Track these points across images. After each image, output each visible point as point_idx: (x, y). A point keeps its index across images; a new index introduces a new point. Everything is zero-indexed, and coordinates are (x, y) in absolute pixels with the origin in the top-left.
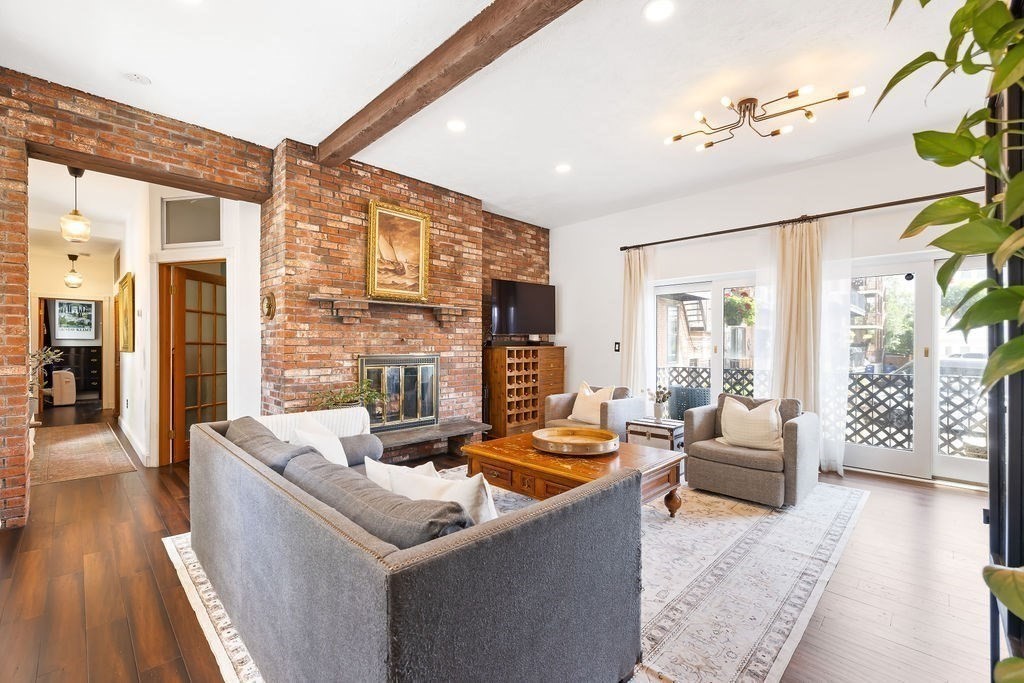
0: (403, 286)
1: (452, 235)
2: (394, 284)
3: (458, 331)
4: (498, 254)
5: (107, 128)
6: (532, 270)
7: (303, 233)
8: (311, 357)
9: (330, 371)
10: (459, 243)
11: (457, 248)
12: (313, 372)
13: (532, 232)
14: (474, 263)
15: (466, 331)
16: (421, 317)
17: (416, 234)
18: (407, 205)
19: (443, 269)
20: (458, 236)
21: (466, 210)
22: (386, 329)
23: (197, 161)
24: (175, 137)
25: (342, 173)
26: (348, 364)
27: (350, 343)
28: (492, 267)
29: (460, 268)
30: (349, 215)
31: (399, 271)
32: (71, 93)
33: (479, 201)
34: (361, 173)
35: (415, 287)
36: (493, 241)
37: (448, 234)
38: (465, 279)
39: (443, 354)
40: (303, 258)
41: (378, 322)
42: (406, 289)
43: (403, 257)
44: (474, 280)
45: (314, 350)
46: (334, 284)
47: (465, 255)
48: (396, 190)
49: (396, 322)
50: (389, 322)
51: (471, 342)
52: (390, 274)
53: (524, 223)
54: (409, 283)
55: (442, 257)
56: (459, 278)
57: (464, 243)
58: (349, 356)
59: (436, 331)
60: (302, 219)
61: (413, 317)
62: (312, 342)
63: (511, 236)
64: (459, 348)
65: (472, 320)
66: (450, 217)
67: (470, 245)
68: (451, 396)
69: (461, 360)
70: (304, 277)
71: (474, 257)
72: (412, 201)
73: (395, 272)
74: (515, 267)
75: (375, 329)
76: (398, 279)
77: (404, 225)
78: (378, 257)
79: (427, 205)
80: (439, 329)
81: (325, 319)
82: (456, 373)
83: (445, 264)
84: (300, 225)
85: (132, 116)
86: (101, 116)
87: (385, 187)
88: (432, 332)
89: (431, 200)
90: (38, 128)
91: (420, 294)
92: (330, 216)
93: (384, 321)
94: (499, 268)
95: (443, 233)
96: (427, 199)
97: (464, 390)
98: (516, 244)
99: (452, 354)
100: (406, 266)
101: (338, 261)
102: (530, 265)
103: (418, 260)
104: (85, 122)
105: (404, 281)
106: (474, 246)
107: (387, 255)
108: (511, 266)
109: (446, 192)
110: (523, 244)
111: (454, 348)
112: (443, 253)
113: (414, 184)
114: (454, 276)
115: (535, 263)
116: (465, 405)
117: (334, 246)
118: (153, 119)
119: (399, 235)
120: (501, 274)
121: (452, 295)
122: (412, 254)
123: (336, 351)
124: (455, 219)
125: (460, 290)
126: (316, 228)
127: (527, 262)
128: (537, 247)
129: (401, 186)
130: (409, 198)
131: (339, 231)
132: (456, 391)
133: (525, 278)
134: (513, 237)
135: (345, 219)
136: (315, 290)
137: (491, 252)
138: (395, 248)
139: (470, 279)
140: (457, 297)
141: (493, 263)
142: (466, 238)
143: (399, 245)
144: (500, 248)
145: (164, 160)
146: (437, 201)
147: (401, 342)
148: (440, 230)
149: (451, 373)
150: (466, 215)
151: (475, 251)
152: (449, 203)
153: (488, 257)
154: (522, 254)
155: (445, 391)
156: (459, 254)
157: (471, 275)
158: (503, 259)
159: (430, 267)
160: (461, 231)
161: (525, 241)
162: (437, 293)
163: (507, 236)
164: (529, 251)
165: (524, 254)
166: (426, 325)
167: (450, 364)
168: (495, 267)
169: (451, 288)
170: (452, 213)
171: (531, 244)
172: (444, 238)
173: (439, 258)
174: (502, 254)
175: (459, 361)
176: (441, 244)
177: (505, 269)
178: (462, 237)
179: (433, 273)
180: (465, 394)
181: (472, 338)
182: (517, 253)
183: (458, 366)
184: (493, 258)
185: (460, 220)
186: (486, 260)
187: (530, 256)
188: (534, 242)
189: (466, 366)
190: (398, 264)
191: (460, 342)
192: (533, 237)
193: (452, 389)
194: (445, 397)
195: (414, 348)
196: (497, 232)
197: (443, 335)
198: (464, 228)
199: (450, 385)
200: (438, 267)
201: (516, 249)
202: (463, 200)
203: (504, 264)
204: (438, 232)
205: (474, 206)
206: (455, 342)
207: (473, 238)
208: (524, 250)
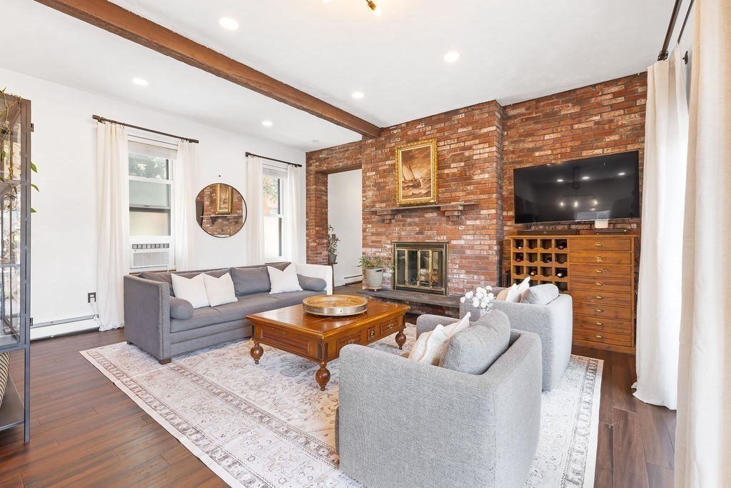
0: (420, 195)
1: (462, 144)
2: (414, 195)
3: (469, 223)
4: (547, 137)
5: (328, 158)
6: (615, 137)
7: (369, 177)
8: (372, 242)
9: (380, 250)
10: (470, 148)
11: (467, 154)
12: (373, 250)
13: (614, 89)
14: (485, 161)
15: (478, 222)
16: (435, 214)
17: (428, 156)
18: (424, 138)
19: (454, 174)
20: (468, 143)
21: (477, 117)
22: (410, 225)
23: (348, 158)
24: (343, 151)
25: (386, 138)
26: (389, 246)
27: (390, 234)
28: (537, 154)
29: (470, 169)
30: (389, 160)
31: (416, 185)
32: (320, 151)
33: (494, 101)
34: (395, 132)
35: (428, 194)
36: (539, 126)
37: (457, 145)
38: (476, 177)
39: (454, 242)
40: (369, 190)
41: (406, 221)
42: (422, 196)
43: (418, 174)
44: (486, 176)
45: (374, 238)
46: (382, 202)
47: (475, 157)
48: (416, 131)
49: (417, 220)
50: (412, 220)
51: (484, 231)
52: (411, 189)
53: (594, 86)
54: (424, 192)
55: (452, 165)
56: (470, 178)
57: (474, 147)
58: (389, 242)
59: (447, 224)
60: (368, 171)
61: (429, 215)
62: (373, 234)
63: (571, 110)
64: (469, 237)
65: (484, 212)
66: (460, 131)
67: (481, 146)
68: (462, 276)
69: (471, 247)
70: (369, 200)
71: (486, 155)
72: (427, 133)
73: (414, 187)
74: (577, 143)
75: (404, 225)
76: (416, 191)
77: (419, 153)
78: (401, 180)
79: (440, 131)
80: (450, 223)
81: (378, 221)
82: (467, 258)
83: (455, 170)
84: (368, 174)
85: (333, 150)
86: (327, 155)
87: (409, 133)
88: (444, 225)
89: (442, 125)
90: (316, 166)
91: (431, 199)
92: (380, 164)
93: (409, 220)
94: (549, 152)
95: (453, 146)
96: (438, 126)
97: (476, 273)
98: (577, 118)
99: (462, 242)
100: (421, 180)
101: (383, 188)
102: (610, 133)
103: (430, 174)
104: (325, 159)
105: (420, 191)
106: (487, 145)
107: (408, 177)
108: (570, 144)
109: (456, 112)
110: (592, 111)
111: (464, 237)
112: (454, 161)
113: (429, 120)
114: (464, 178)
115: (623, 126)
117: (382, 180)
118: (337, 148)
119: (415, 161)
120: (552, 157)
121: (461, 194)
122: (426, 171)
123: (383, 238)
124: (465, 130)
125: (471, 188)
126: (374, 173)
127: (603, 130)
128: (628, 106)
129: (420, 126)
130: (425, 133)
131: (384, 171)
132: (468, 273)
133: (599, 152)
134: (577, 109)
135: (387, 163)
136: (373, 206)
137: (538, 138)
138: (413, 170)
139: (481, 176)
140: (468, 194)
141: (540, 149)
142: (477, 141)
143: (415, 168)
144: (550, 130)
145: (340, 162)
146: (447, 124)
147: (421, 233)
148: (450, 145)
149: (462, 258)
150: (477, 121)
151: (487, 150)
152: (459, 120)
153: (531, 145)
154: (591, 124)
155: (455, 271)
156: (470, 158)
157: (483, 172)
158: (555, 141)
159: (439, 176)
160: (471, 137)
161: (600, 105)
162: (448, 195)
163: (562, 113)
164: (606, 116)
165: (597, 123)
166: (439, 220)
167: (461, 250)
168: (542, 153)
169: (461, 188)
170: (463, 126)
171: (611, 106)
172: (455, 150)
173: (449, 167)
174: (553, 136)
175: (469, 248)
176: (451, 156)
177: (559, 151)
178: (472, 142)
179: (442, 181)
180: (476, 277)
181: (484, 228)
182: (583, 125)
183: (468, 252)
184: (539, 144)
185: (470, 128)
186: (529, 150)
187: (611, 121)
188: (621, 99)
189: (477, 252)
190: (416, 180)
191: (471, 232)
192: (616, 95)
193: (463, 271)
194: (455, 276)
195: (429, 238)
196: (546, 115)
197: (454, 227)
198: (474, 134)
199: (461, 267)
200: (448, 174)
201: (580, 122)
202: (473, 110)
203: (558, 145)
204: (448, 147)
205: (486, 110)
206: (465, 232)
207: (485, 139)
208: (597, 118)
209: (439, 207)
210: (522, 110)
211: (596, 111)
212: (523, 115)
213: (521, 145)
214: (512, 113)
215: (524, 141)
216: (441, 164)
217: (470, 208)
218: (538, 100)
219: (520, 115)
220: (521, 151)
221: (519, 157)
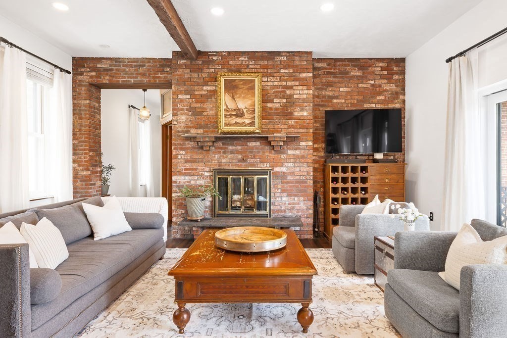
0: (243, 124)
1: (284, 83)
2: (236, 123)
3: (290, 152)
4: (342, 89)
5: (112, 70)
6: (382, 97)
7: (182, 101)
8: (186, 169)
9: (196, 178)
10: (291, 88)
11: (288, 92)
12: (187, 178)
13: (382, 65)
14: (304, 100)
15: (298, 152)
16: (258, 143)
17: (253, 88)
18: (247, 70)
19: (277, 109)
20: (289, 83)
21: (297, 63)
22: (232, 152)
23: (143, 75)
24: (135, 66)
25: (203, 62)
26: (207, 174)
27: (209, 161)
28: (335, 101)
29: (291, 106)
30: (207, 85)
31: (240, 114)
32: (100, 60)
33: (311, 53)
34: (215, 58)
35: (252, 124)
36: (336, 80)
37: (280, 83)
38: (296, 113)
39: (276, 169)
40: (182, 114)
41: (227, 148)
42: (245, 126)
43: (242, 104)
44: (305, 113)
45: (188, 165)
46: (200, 128)
47: (295, 96)
48: (239, 62)
49: (239, 148)
50: (234, 147)
51: (303, 160)
52: (234, 117)
53: (371, 59)
54: (247, 121)
55: (275, 100)
56: (291, 113)
57: (295, 88)
58: (207, 169)
59: (270, 153)
60: (181, 93)
61: (252, 144)
62: (187, 161)
63: (356, 72)
64: (290, 165)
65: (303, 144)
66: (282, 71)
67: (301, 88)
68: (284, 199)
69: (293, 173)
70: (182, 125)
71: (305, 96)
72: (250, 66)
73: (237, 116)
74: (361, 97)
75: (224, 153)
76: (239, 120)
77: (242, 84)
78: (224, 107)
79: (262, 67)
80: (273, 152)
81: (193, 148)
82: (288, 183)
83: (278, 105)
84: (180, 97)
85: (120, 62)
86: (110, 65)
87: (231, 62)
88: (267, 154)
89: (266, 62)
90: (92, 77)
91: (256, 129)
92: (196, 88)
93: (230, 148)
94: (343, 101)
95: (275, 83)
96: (262, 63)
97: (296, 195)
98: (361, 79)
99: (284, 169)
100: (245, 111)
101: (201, 113)
102: (380, 94)
103: (255, 105)
104: (106, 70)
105: (243, 120)
106: (305, 88)
107: (231, 105)
108: (356, 97)
109: (279, 53)
110: (369, 77)
111: (286, 164)
112: (276, 97)
113: (252, 55)
114: (286, 113)
115: (386, 91)
116: (297, 207)
117: (199, 105)
118: (127, 60)
119: (239, 91)
120: (345, 105)
121: (283, 127)
122: (250, 102)
123: (200, 166)
124: (286, 71)
125: (292, 122)
126: (188, 97)
127: (376, 91)
128: (389, 78)
129: (242, 59)
130: (248, 66)
131: (201, 96)
132: (289, 195)
133: (373, 105)
134: (359, 73)
135: (205, 88)
136: (188, 132)
137: (335, 89)
138: (237, 100)
139: (301, 113)
140: (290, 127)
141: (336, 97)
142: (297, 83)
143: (239, 97)
144: (343, 85)
145: (131, 78)
146: (270, 62)
147: (243, 160)
148: (273, 81)
149: (283, 183)
150: (297, 66)
151: (306, 92)
152: (281, 61)
153: (331, 94)
154: (369, 86)
155: (278, 195)
156: (291, 96)
157: (302, 110)
158: (347, 93)
159: (264, 109)
160: (292, 78)
161: (374, 73)
162: (271, 126)
163: (352, 74)
164: (378, 82)
165: (372, 85)
166: (262, 149)
167: (283, 176)
168: (338, 101)
169: (283, 121)
170: (285, 68)
171: (380, 75)
172: (277, 87)
173: (272, 101)
174: (345, 89)
175: (290, 174)
176: (274, 92)
177: (349, 101)
178: (293, 83)
179: (266, 113)
180: (296, 199)
181: (303, 157)
182: (364, 85)
183: (290, 178)
184: (336, 94)
185: (291, 71)
186: (329, 96)
187: (380, 86)
188: (385, 73)
189: (297, 178)
190: (239, 110)
191: (292, 160)
192: (383, 69)
193: (285, 194)
194: (277, 199)
195: (252, 165)
196: (341, 73)
197: (276, 155)
198: (295, 76)
199: (283, 191)
200: (271, 108)
201: (362, 83)
202: (294, 55)
203: (349, 97)
204: (271, 83)
205: (305, 58)
206: (287, 160)
207: (304, 82)
208: (372, 82)
209: (267, 138)
210: (324, 65)
211: (372, 77)
212: (326, 69)
213: (324, 92)
214: (318, 65)
215: (326, 89)
216: (266, 98)
217: (291, 140)
218: (337, 60)
219: (323, 68)
220: (324, 97)
221: (322, 101)
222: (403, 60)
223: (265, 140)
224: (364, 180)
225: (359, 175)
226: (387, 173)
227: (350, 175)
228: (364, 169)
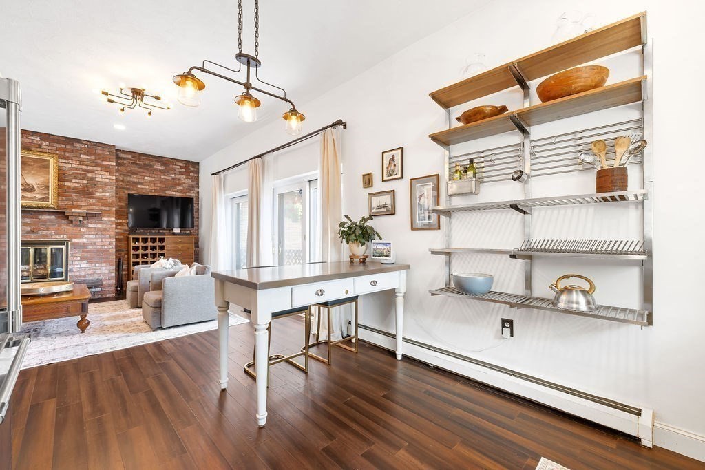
0: (34, 199)
1: (85, 167)
3: (90, 226)
4: (146, 178)
6: (181, 188)
10: (93, 172)
11: (89, 175)
13: (181, 164)
14: (106, 184)
15: (99, 226)
17: (47, 167)
18: (38, 149)
19: (76, 188)
20: (89, 168)
21: (99, 152)
28: (139, 186)
29: (92, 187)
31: (29, 189)
33: (114, 146)
36: (140, 170)
37: (80, 167)
38: (98, 194)
39: (74, 240)
42: (36, 200)
43: (32, 180)
44: (107, 194)
47: (97, 179)
48: (28, 141)
51: (105, 233)
53: (172, 159)
55: (74, 181)
56: (92, 193)
57: (96, 172)
61: (45, 217)
63: (159, 167)
64: (91, 236)
65: (103, 219)
66: (82, 156)
67: (103, 173)
68: (83, 266)
71: (107, 181)
72: (43, 147)
74: (163, 186)
77: (34, 162)
79: (58, 149)
80: (71, 225)
82: (88, 252)
83: (77, 185)
88: (64, 227)
89: (63, 146)
91: (51, 203)
94: (147, 187)
95: (74, 166)
96: (59, 145)
97: (97, 262)
98: (164, 172)
99: (85, 240)
100: (35, 187)
102: (179, 185)
103: (48, 182)
106: (108, 173)
108: (159, 185)
109: (79, 141)
110: (171, 172)
111: (86, 236)
112: (75, 178)
113: (46, 137)
114: (86, 192)
115: (184, 183)
116: (98, 272)
119: (28, 168)
120: (149, 190)
121: (83, 204)
122: (42, 179)
124: (87, 157)
125: (92, 200)
127: (176, 182)
128: (187, 174)
129: (33, 138)
130: (40, 146)
132: (89, 262)
133: (174, 193)
137: (140, 177)
139: (103, 194)
140: (91, 205)
141: (141, 184)
142: (99, 169)
143: (28, 173)
144: (147, 175)
146: (68, 147)
147: (33, 232)
148: (72, 164)
149: (83, 252)
150: (99, 155)
151: (109, 177)
152: (81, 148)
153: (135, 180)
154: (170, 178)
155: (76, 262)
156: (92, 179)
157: (104, 191)
158: (151, 181)
159: (60, 187)
160: (94, 164)
161: (174, 170)
162: (70, 203)
163: (155, 167)
164: (178, 176)
165: (173, 178)
166: (58, 222)
167: (82, 247)
168: (143, 187)
169: (83, 199)
170: (85, 154)
171: (180, 172)
172: (76, 169)
173: (71, 181)
174: (149, 178)
175: (91, 244)
176: (73, 173)
177: (153, 188)
178: (95, 168)
179: (61, 191)
180: (97, 265)
181: (105, 230)
182: (166, 177)
183: (90, 247)
184: (141, 181)
185: (93, 158)
186: (134, 182)
187: (179, 180)
188: (184, 170)
189: (99, 247)
190: (28, 185)
191: (93, 233)
192: (182, 167)
193: (85, 262)
194: (76, 266)
195: (46, 236)
196: (145, 165)
197: (75, 228)
198: (96, 163)
199: (82, 259)
200: (69, 187)
201: (164, 175)
202: (95, 145)
203: (152, 185)
204: (70, 166)
205: (107, 149)
206: (88, 232)
207: (106, 169)
208: (173, 176)
209: (64, 212)
210: (130, 157)
211: (172, 172)
212: (131, 160)
213: (128, 178)
214: (122, 155)
215: (130, 176)
216: (61, 176)
217: (90, 216)
218: (141, 155)
219: (128, 159)
220: (128, 182)
221: (127, 185)
222: (198, 164)
223: (62, 215)
224: (162, 248)
225: (157, 244)
226: (180, 243)
227: (149, 244)
228: (162, 240)
